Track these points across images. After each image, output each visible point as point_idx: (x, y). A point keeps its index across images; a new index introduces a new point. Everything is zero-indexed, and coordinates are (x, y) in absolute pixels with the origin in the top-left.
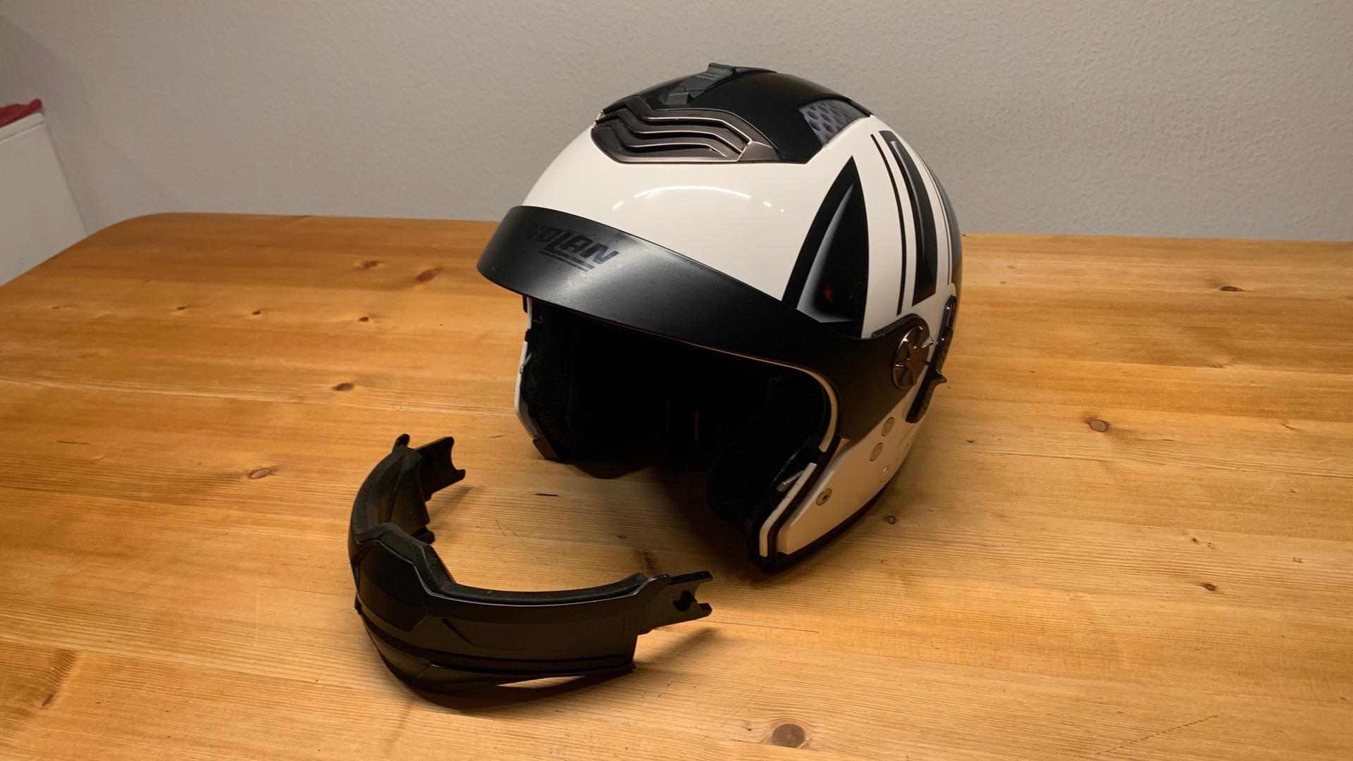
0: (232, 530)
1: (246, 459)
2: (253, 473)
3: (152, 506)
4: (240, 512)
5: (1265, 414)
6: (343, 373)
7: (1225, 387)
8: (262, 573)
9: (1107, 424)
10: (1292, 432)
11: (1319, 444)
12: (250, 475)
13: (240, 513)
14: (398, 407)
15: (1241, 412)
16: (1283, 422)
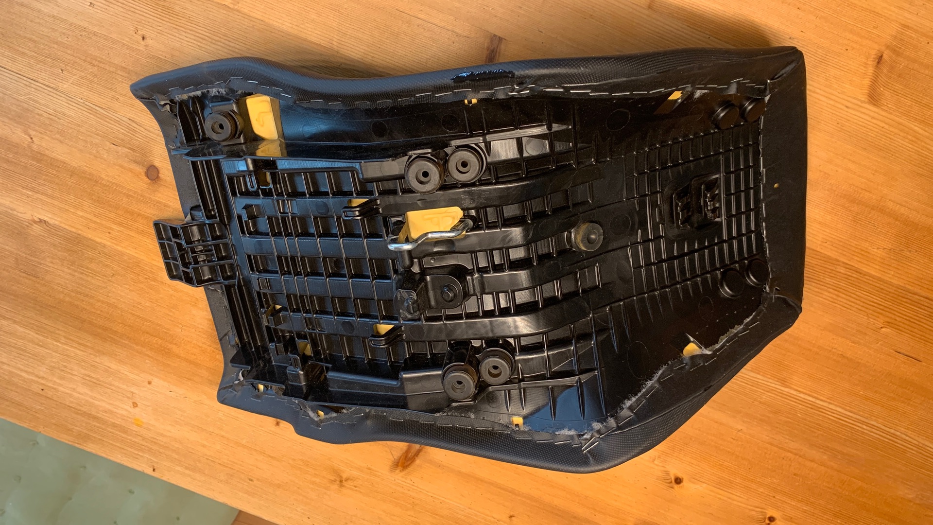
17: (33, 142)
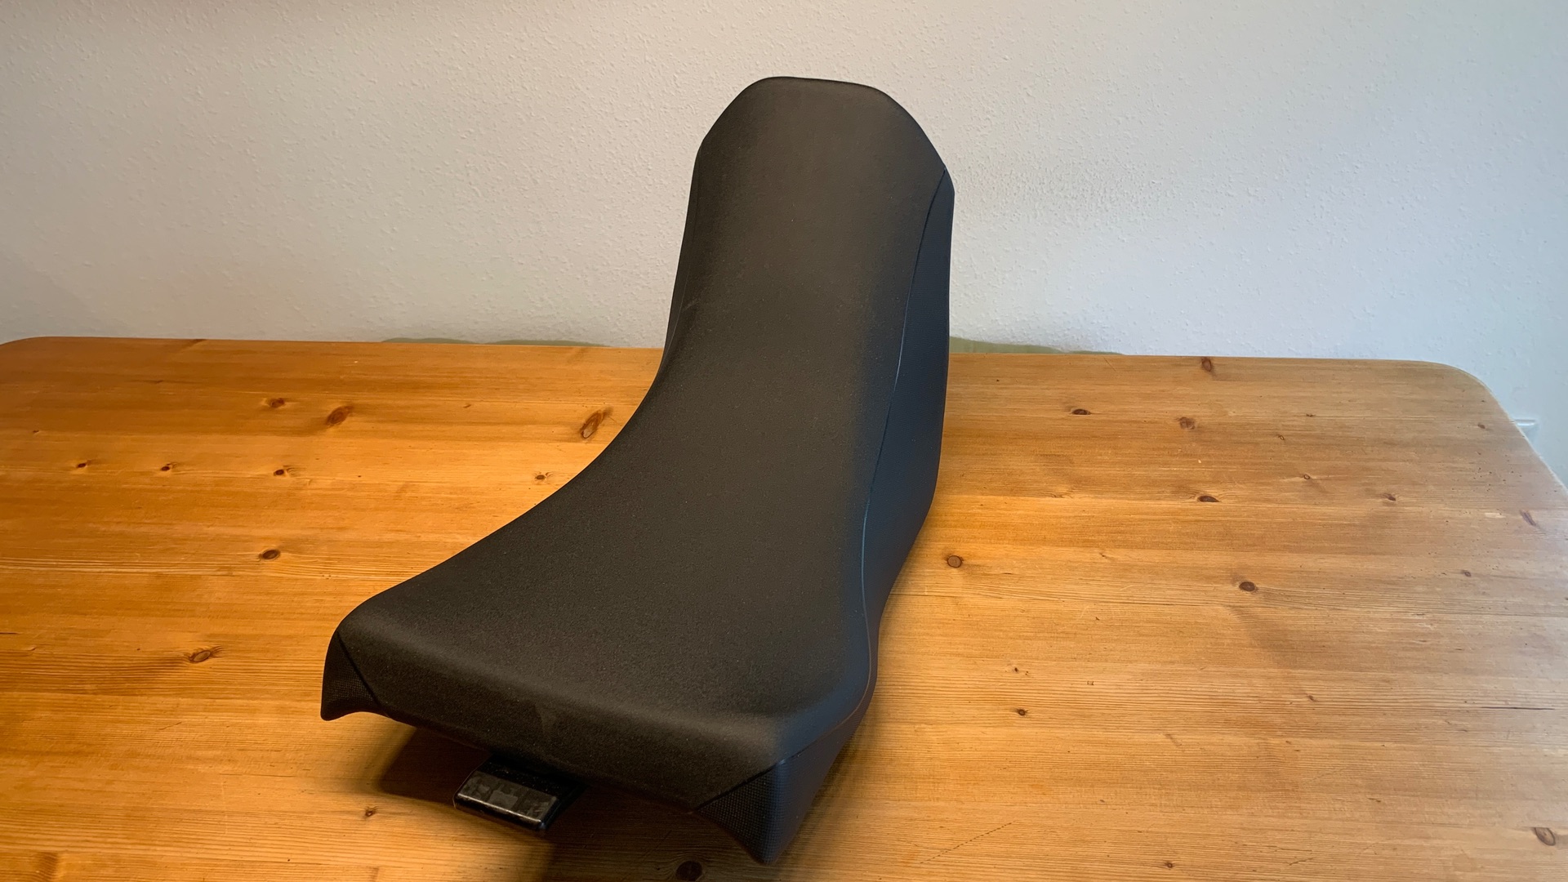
0: (185, 719)
1: (186, 642)
2: (194, 655)
3: (100, 698)
4: (189, 699)
5: (1088, 544)
6: (265, 538)
7: (1061, 517)
8: (222, 760)
9: (961, 559)
10: (1106, 561)
11: (1124, 571)
12: (192, 658)
13: (190, 701)
14: (327, 575)
15: (1071, 543)
16: (1101, 551)
17: (1101, 554)
